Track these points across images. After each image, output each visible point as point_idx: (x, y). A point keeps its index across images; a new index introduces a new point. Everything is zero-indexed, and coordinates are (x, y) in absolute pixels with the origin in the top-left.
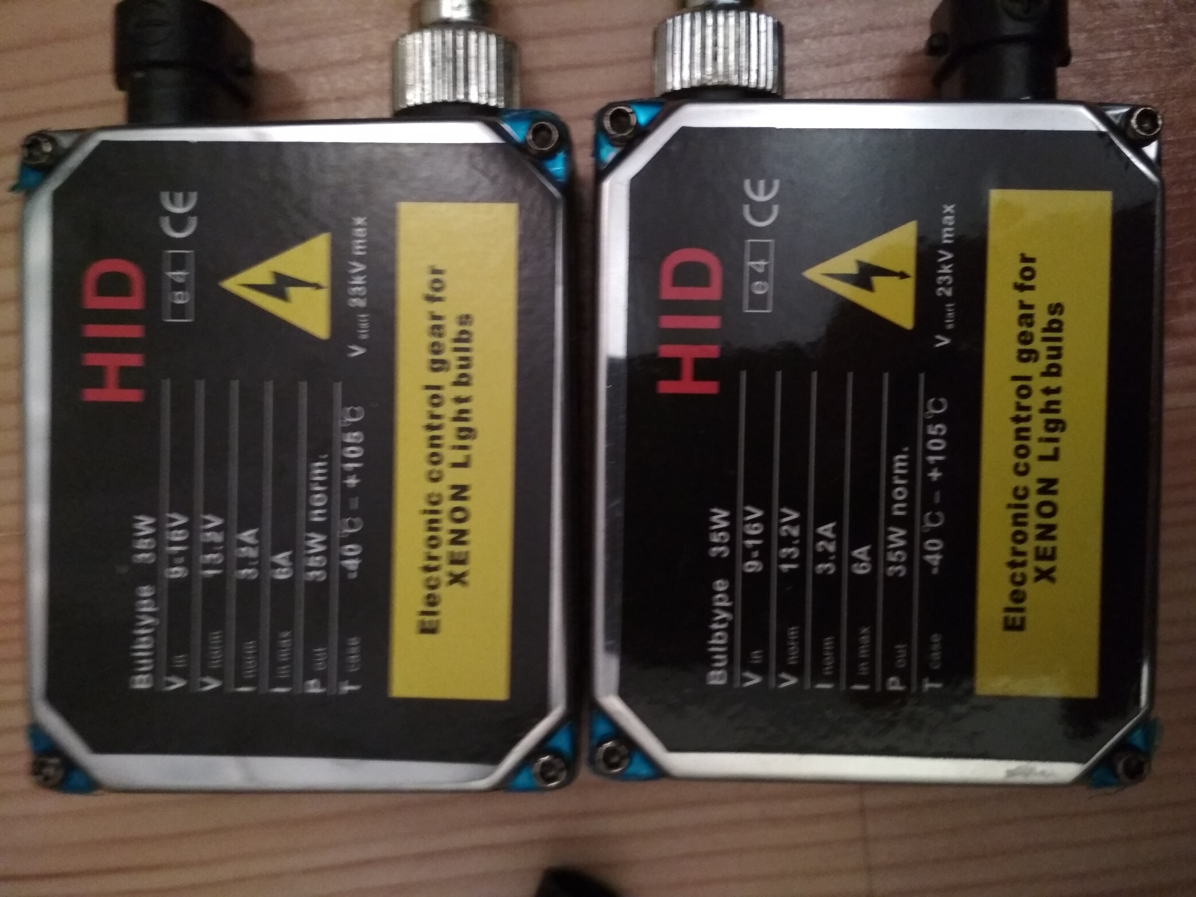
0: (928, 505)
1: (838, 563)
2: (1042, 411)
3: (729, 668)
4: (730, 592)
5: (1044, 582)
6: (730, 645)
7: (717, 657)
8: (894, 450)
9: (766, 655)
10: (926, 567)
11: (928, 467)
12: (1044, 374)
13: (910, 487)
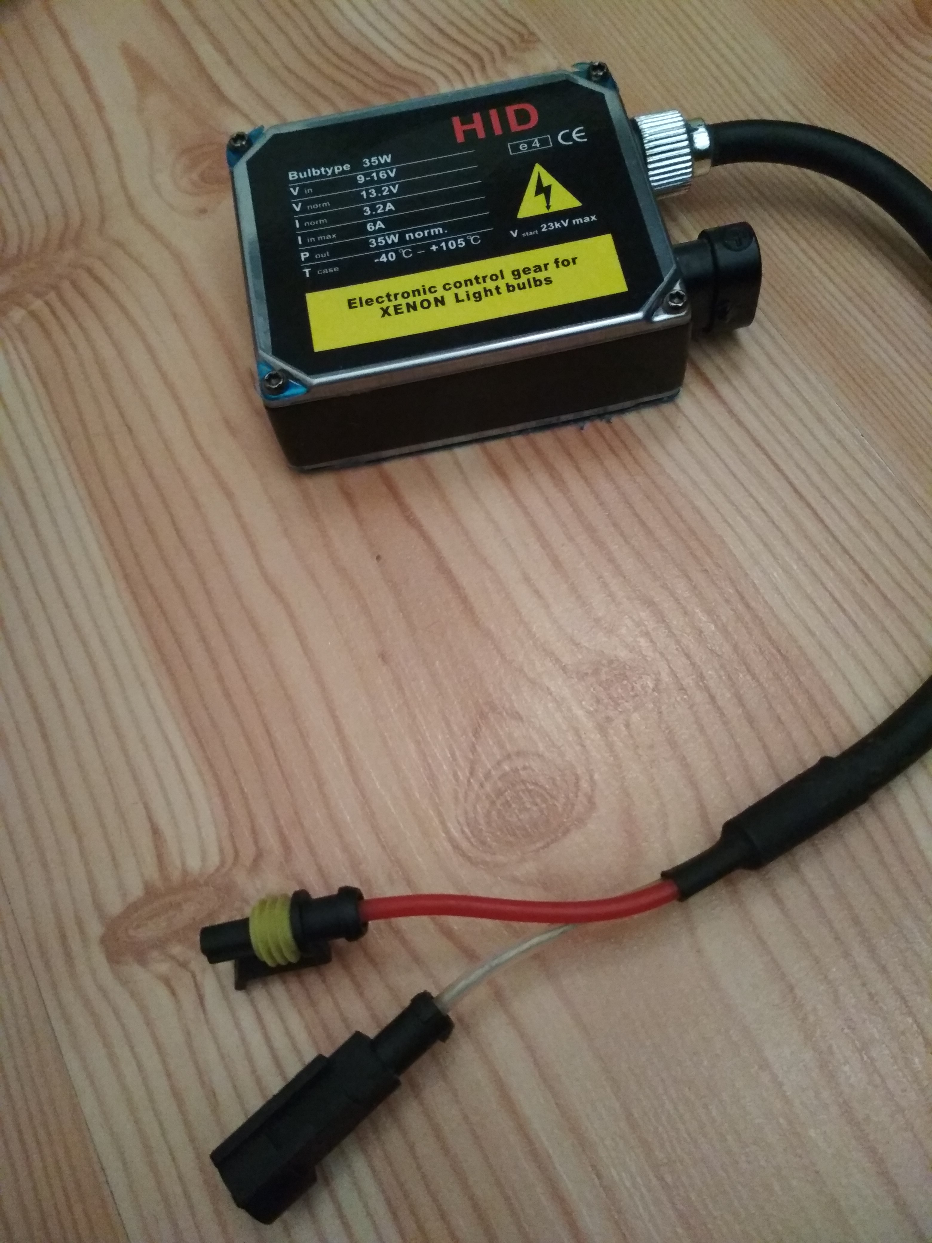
0: (414, 249)
1: (371, 216)
2: (485, 289)
3: (299, 180)
4: (343, 172)
5: (381, 312)
6: (313, 177)
7: (305, 173)
8: (443, 226)
9: (310, 194)
10: (379, 256)
11: (437, 244)
12: (507, 284)
13: (424, 238)
